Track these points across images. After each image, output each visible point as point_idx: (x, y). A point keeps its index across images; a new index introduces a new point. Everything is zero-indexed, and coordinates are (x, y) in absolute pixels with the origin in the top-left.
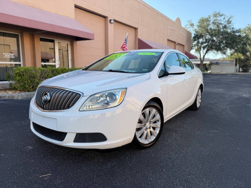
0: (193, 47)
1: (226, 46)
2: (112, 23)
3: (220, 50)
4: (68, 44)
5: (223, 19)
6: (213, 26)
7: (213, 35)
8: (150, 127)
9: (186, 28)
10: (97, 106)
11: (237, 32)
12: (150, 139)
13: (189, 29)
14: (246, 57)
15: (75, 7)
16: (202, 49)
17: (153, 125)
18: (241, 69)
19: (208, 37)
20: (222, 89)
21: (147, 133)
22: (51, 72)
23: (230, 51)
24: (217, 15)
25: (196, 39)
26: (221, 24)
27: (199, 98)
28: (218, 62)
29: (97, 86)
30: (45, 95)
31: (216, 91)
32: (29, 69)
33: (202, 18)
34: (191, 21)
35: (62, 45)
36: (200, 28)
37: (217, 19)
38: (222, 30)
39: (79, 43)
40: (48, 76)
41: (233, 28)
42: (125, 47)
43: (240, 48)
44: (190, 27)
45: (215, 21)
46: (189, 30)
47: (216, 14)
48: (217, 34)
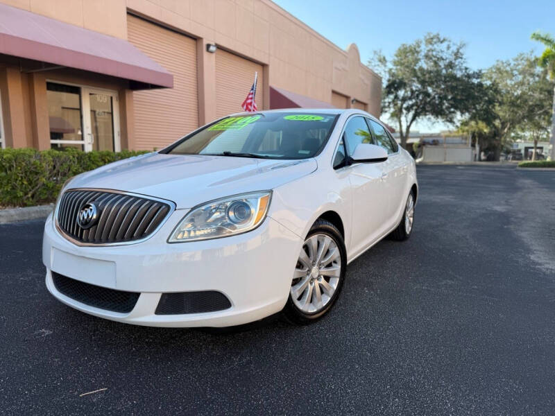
0: (385, 107)
1: (452, 106)
2: (211, 52)
3: (441, 115)
4: (112, 98)
5: (445, 50)
6: (427, 63)
7: (426, 82)
8: (319, 276)
9: (370, 68)
10: (206, 232)
11: (474, 77)
12: (320, 303)
13: (377, 70)
14: (493, 129)
15: (128, 13)
16: (404, 111)
17: (325, 271)
18: (482, 154)
19: (416, 86)
20: (450, 197)
21: (314, 290)
22: (76, 160)
23: (462, 116)
24: (435, 40)
25: (392, 90)
26: (443, 59)
27: (410, 213)
28: (438, 141)
29: (211, 185)
30: (83, 209)
31: (438, 200)
32: (24, 154)
33: (403, 45)
34: (380, 52)
35: (98, 99)
36: (399, 67)
37: (433, 48)
38: (444, 71)
39: (138, 95)
40: (69, 170)
41: (466, 69)
42: (251, 104)
43: (481, 110)
44: (378, 65)
45: (430, 53)
46: (376, 72)
47: (432, 39)
48: (434, 80)
